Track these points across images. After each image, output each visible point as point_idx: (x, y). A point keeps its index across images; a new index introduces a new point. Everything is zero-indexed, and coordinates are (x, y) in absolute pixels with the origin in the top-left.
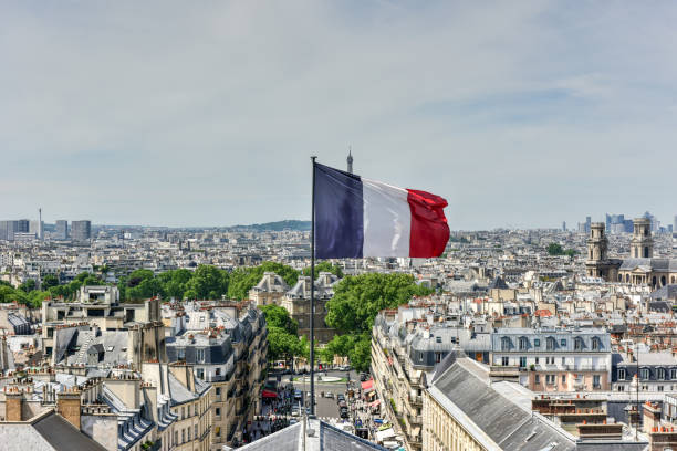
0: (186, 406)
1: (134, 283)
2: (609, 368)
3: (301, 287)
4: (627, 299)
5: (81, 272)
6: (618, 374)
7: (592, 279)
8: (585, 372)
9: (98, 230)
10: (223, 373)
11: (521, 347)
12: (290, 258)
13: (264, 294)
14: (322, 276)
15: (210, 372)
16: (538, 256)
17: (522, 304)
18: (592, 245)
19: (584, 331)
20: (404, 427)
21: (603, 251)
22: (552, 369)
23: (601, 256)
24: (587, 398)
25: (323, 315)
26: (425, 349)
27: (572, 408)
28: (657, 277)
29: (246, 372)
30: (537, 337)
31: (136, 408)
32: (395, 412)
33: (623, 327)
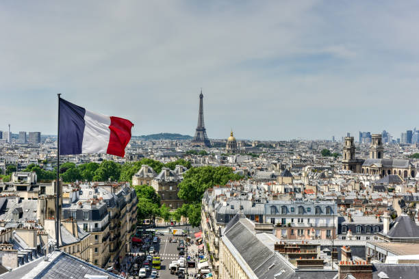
0: (72, 246)
1: (64, 170)
2: (336, 226)
3: (164, 174)
4: (361, 183)
5: (30, 164)
6: (341, 229)
7: (345, 171)
8: (322, 228)
9: (45, 138)
10: (100, 226)
11: (282, 212)
12: (162, 157)
13: (141, 179)
14: (178, 167)
15: (91, 226)
16: (315, 157)
17: (296, 186)
18: (346, 151)
19: (322, 203)
20: (212, 261)
21: (352, 154)
22: (301, 226)
23: (352, 158)
24: (309, 243)
25: (177, 192)
26: (224, 213)
27: (298, 250)
28: (385, 170)
29: (118, 226)
30: (292, 206)
31: (34, 246)
32: (209, 252)
33: (351, 201)
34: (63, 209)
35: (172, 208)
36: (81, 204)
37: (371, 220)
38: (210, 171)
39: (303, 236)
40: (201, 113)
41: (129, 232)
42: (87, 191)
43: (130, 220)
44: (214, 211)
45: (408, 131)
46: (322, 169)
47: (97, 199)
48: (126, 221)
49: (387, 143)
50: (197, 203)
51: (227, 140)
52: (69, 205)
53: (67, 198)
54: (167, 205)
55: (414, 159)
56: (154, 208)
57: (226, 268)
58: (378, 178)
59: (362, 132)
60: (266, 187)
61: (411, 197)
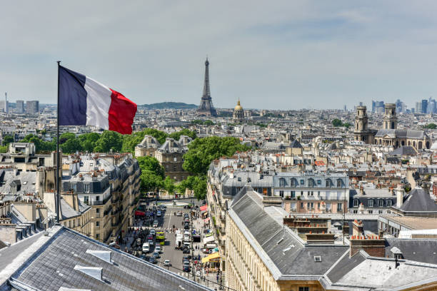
0: (72, 220)
1: (63, 141)
2: (348, 199)
3: (168, 145)
4: (374, 155)
5: (28, 134)
6: (353, 202)
7: (357, 142)
8: (333, 201)
9: (44, 106)
10: (101, 199)
11: (292, 184)
12: (165, 127)
13: (144, 150)
14: (182, 138)
15: (92, 199)
16: (325, 126)
17: (305, 157)
18: (358, 121)
19: (333, 175)
20: (218, 235)
21: (365, 124)
22: (311, 199)
23: (364, 127)
24: (319, 217)
25: (181, 163)
26: (231, 185)
27: (308, 224)
28: (399, 141)
29: (121, 199)
30: (302, 179)
31: (33, 220)
32: (215, 226)
33: (363, 173)
34: (63, 181)
35: (176, 180)
36: (81, 176)
37: (384, 193)
38: (215, 141)
39: (313, 209)
40: (207, 81)
41: (132, 205)
42: (88, 163)
43: (133, 193)
44: (220, 184)
45: (423, 101)
46: (333, 140)
47: (98, 171)
48: (129, 194)
49: (401, 113)
50: (202, 175)
51: (233, 109)
52: (69, 177)
53: (66, 170)
54: (172, 177)
55: (430, 130)
56: (158, 180)
57: (233, 243)
58: (391, 149)
59: (375, 101)
60: (275, 159)
61: (426, 170)
